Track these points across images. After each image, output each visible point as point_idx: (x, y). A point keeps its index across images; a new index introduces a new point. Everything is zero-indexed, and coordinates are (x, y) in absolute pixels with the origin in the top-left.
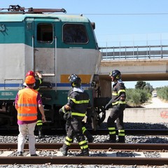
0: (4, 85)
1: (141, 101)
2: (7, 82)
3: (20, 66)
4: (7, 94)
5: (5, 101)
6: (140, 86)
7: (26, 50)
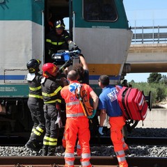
0: (4, 77)
1: (157, 98)
2: (8, 73)
3: (26, 52)
4: (8, 89)
5: (5, 99)
6: (154, 79)
7: (34, 29)
